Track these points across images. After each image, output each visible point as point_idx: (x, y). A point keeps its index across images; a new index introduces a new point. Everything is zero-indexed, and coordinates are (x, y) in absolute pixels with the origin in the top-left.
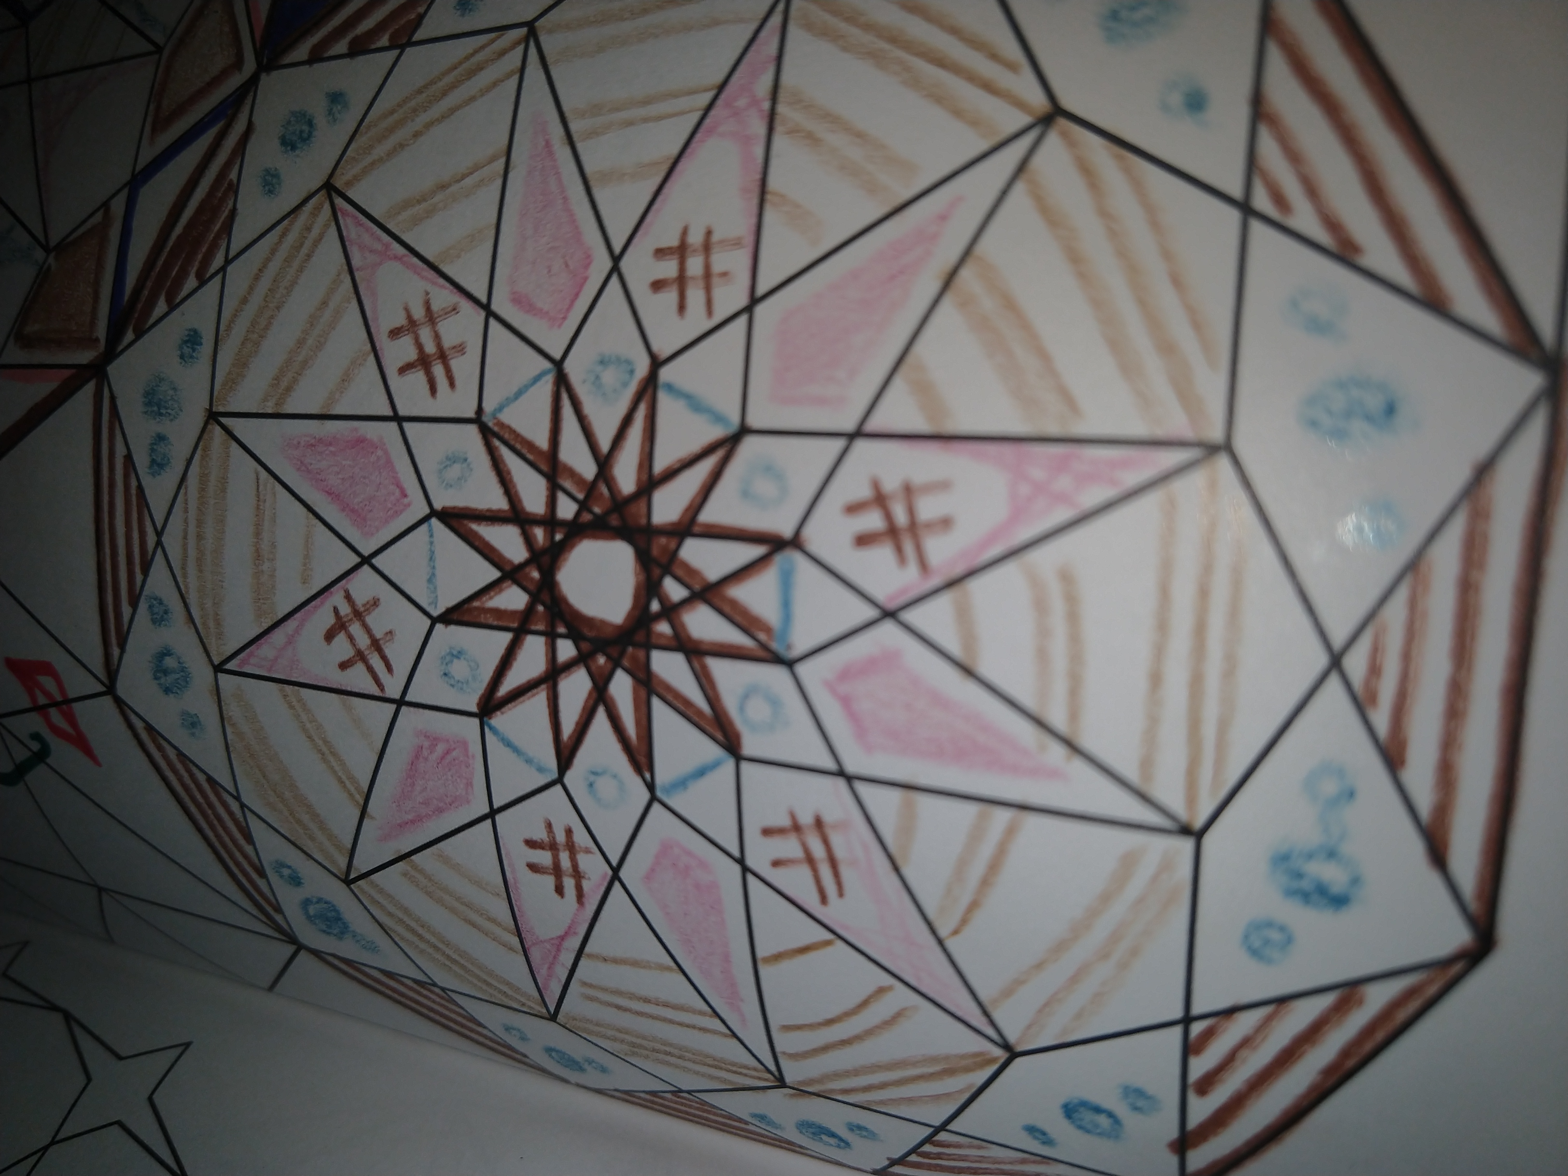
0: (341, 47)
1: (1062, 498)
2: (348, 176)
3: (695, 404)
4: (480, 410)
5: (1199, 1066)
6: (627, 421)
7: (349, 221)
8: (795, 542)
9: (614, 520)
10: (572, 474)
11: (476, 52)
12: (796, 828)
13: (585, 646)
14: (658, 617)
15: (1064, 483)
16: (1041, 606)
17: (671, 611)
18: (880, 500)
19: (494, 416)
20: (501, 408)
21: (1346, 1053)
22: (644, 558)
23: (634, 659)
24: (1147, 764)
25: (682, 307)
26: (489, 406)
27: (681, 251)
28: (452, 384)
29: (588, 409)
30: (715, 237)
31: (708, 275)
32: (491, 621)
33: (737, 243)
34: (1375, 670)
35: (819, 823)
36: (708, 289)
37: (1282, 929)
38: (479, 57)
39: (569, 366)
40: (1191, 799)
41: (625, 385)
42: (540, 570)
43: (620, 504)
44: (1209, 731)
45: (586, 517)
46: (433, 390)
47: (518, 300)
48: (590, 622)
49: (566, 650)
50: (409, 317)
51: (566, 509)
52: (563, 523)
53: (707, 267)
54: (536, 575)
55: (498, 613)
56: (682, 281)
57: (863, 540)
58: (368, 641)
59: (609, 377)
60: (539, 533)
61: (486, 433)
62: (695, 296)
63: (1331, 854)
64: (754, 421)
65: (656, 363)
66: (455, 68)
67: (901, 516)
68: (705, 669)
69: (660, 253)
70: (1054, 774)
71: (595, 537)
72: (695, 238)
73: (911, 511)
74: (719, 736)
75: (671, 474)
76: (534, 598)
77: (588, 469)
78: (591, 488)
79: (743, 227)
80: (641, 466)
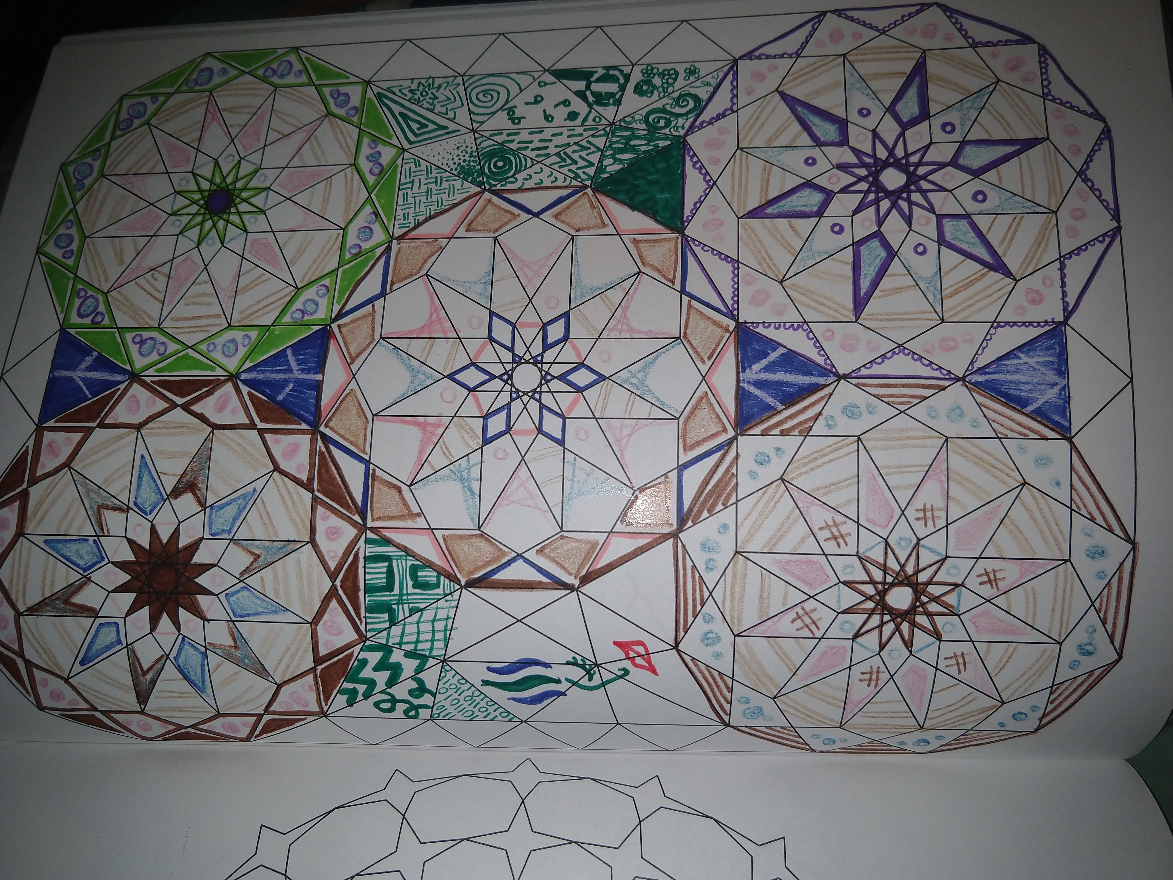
0: (777, 432)
1: (1032, 572)
2: (791, 476)
3: (931, 550)
4: (858, 552)
5: (1053, 697)
6: (910, 555)
7: (794, 491)
8: (963, 585)
9: (906, 582)
10: (891, 570)
11: (838, 442)
12: (955, 656)
13: (893, 616)
14: (918, 607)
15: (1033, 568)
16: (1027, 596)
17: (923, 605)
18: (987, 574)
19: (863, 554)
20: (866, 552)
21: (1088, 687)
22: (915, 591)
23: (910, 618)
24: (1050, 630)
25: (926, 525)
26: (861, 551)
27: (924, 510)
28: (846, 544)
29: (897, 552)
30: (934, 507)
31: (933, 517)
32: (860, 612)
33: (942, 509)
34: (1101, 605)
35: (962, 654)
36: (934, 521)
37: (1078, 661)
38: (839, 444)
39: (888, 540)
40: (1060, 636)
41: (909, 546)
42: (880, 596)
43: (908, 577)
44: (1065, 621)
45: (896, 581)
46: (839, 546)
47: (869, 521)
48: (896, 609)
49: (887, 618)
50: (826, 523)
51: (889, 579)
52: (888, 583)
53: (933, 515)
54: (878, 598)
55: (864, 609)
56: (925, 518)
57: (981, 584)
58: (810, 621)
59: (903, 543)
60: (880, 587)
61: (860, 558)
62: (930, 523)
63: (1090, 644)
64: (949, 555)
65: (919, 540)
66: (830, 446)
67: (992, 578)
68: (933, 620)
69: (917, 510)
70: (1028, 634)
71: (898, 586)
72: (928, 507)
73: (995, 576)
74: (935, 636)
75: (924, 569)
76: (877, 604)
77: (897, 568)
78: (898, 573)
79: (943, 505)
80: (915, 567)
